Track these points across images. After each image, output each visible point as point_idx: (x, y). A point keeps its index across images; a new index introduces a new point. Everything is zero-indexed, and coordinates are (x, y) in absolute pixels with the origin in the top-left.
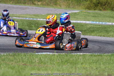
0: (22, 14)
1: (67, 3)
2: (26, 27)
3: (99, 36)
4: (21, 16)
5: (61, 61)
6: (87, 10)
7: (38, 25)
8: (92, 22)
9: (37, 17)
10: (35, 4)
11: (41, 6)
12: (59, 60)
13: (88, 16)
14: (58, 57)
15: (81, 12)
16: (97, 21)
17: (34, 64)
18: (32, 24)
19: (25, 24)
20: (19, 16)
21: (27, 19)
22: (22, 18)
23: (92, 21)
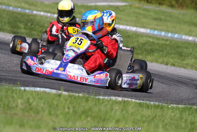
2: (5, 27)
3: (162, 63)
5: (73, 111)
6: (142, 3)
7: (32, 25)
8: (152, 32)
9: (32, 7)
12: (68, 108)
13: (145, 16)
14: (68, 102)
15: (130, 6)
16: (162, 30)
17: (13, 112)
18: (20, 22)
19: (4, 20)
21: (11, 8)
23: (151, 29)
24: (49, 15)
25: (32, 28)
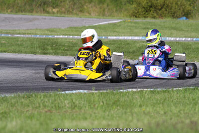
0: (28, 30)
1: (101, 8)
2: (38, 50)
4: (27, 32)
5: (106, 103)
6: (132, 18)
7: (56, 45)
8: (144, 38)
9: (53, 33)
10: (48, 13)
11: (58, 15)
12: (103, 102)
13: (136, 28)
15: (124, 21)
17: (64, 110)
18: (48, 45)
19: (35, 45)
20: (24, 32)
21: (38, 36)
22: (30, 36)
24: (66, 36)
25: (57, 48)
